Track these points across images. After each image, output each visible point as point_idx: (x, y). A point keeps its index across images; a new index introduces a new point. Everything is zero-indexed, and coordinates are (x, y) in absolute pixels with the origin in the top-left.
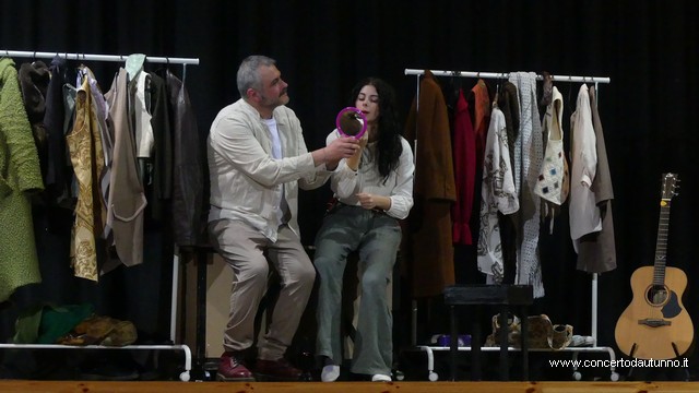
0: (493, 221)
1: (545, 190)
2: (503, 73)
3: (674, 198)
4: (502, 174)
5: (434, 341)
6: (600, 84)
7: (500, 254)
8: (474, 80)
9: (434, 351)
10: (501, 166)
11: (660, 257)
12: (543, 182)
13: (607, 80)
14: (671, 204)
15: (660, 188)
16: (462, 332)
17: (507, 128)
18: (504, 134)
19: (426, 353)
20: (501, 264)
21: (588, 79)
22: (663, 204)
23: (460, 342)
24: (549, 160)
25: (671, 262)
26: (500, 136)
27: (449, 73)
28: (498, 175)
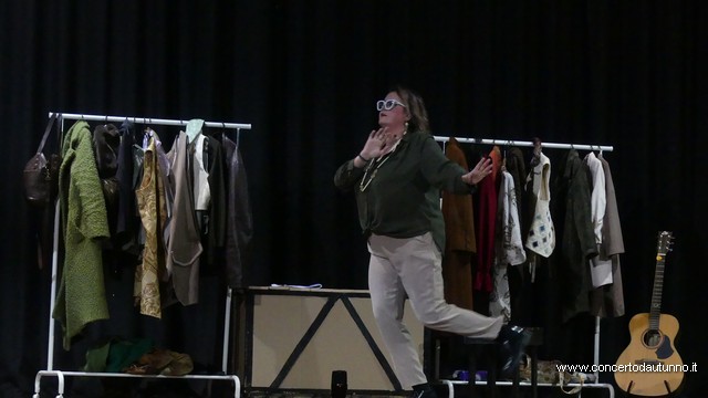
0: (504, 271)
1: (535, 244)
2: (509, 140)
3: (668, 253)
4: (510, 229)
5: (455, 376)
6: (604, 152)
7: (508, 300)
8: (491, 147)
9: (454, 385)
10: (509, 222)
11: (656, 305)
12: (533, 237)
13: (611, 148)
14: (668, 258)
15: (656, 244)
16: (479, 369)
17: (516, 189)
18: (513, 193)
19: (447, 386)
20: (509, 309)
21: (595, 147)
22: (659, 258)
23: (478, 376)
24: (539, 218)
25: (665, 310)
26: (509, 196)
27: (472, 140)
28: (507, 230)
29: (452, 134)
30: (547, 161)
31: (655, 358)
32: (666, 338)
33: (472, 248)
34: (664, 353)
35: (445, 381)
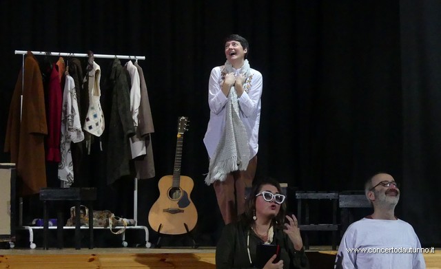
0: (68, 147)
1: (90, 128)
2: (70, 53)
3: (185, 132)
4: (73, 117)
5: (34, 223)
6: (138, 60)
7: (72, 167)
8: (57, 58)
9: (33, 230)
10: (72, 112)
11: (177, 170)
12: (89, 122)
13: (144, 58)
14: (185, 136)
15: (177, 126)
16: (52, 216)
17: (76, 88)
18: (74, 91)
19: (28, 231)
20: (72, 174)
21: (132, 57)
22: (179, 136)
23: (50, 223)
24: (93, 108)
26: (71, 93)
27: (43, 53)
28: (70, 118)
29: (29, 49)
30: (98, 67)
31: (177, 207)
32: (185, 192)
33: (45, 131)
34: (183, 203)
35: (26, 227)
